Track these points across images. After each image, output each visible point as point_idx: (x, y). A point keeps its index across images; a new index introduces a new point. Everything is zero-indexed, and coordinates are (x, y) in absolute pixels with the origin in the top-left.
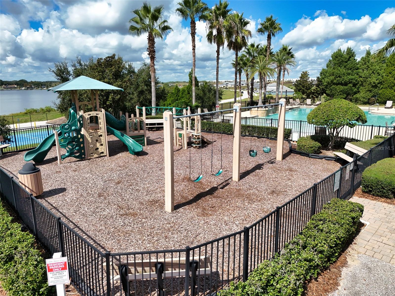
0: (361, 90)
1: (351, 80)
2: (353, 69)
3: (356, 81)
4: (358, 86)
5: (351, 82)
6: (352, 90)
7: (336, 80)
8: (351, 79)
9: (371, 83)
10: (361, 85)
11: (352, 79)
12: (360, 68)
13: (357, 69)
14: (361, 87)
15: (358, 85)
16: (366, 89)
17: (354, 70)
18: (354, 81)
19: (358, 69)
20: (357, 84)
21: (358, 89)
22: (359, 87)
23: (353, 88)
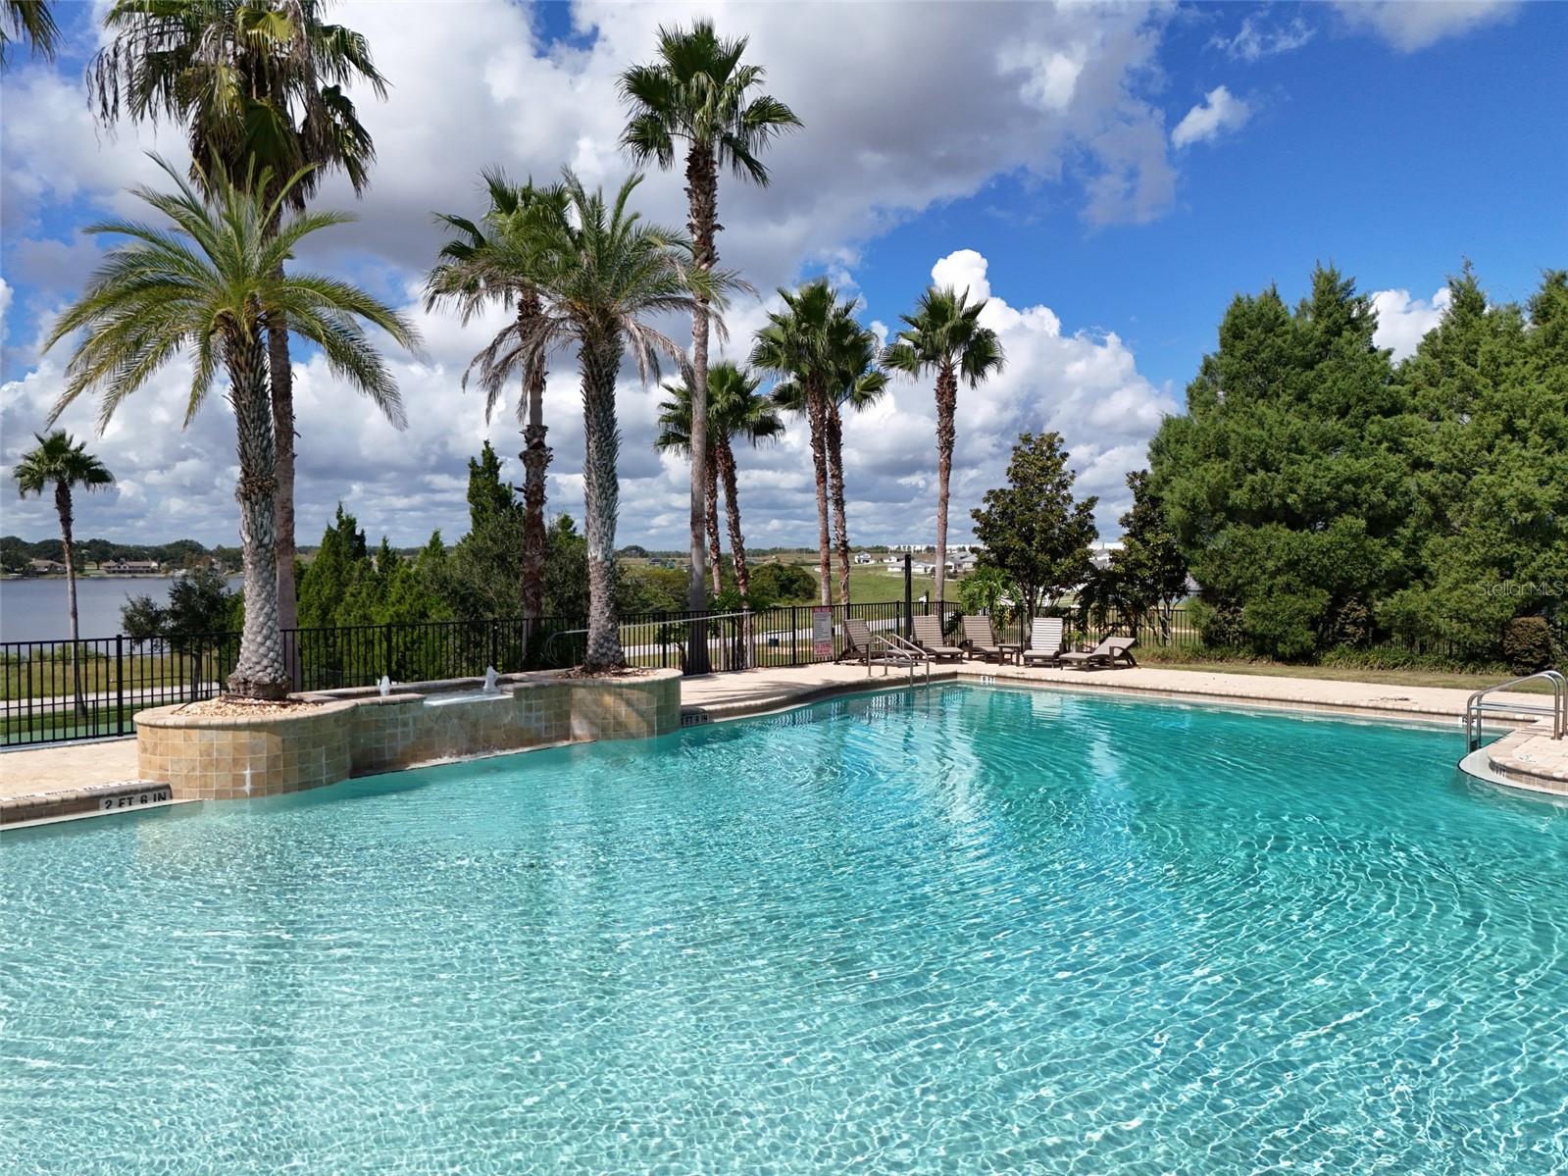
0: (1434, 556)
1: (1349, 487)
2: (1357, 411)
3: (1390, 491)
4: (1408, 533)
5: (1356, 502)
6: (1369, 560)
7: (1245, 489)
8: (1348, 480)
9: (1500, 503)
10: (1428, 525)
11: (1357, 481)
12: (1411, 402)
13: (1387, 413)
14: (1435, 540)
15: (1412, 521)
16: (1467, 549)
17: (1367, 415)
18: (1378, 496)
19: (1394, 409)
20: (1398, 518)
21: (1409, 553)
22: (1416, 542)
23: (1375, 544)
